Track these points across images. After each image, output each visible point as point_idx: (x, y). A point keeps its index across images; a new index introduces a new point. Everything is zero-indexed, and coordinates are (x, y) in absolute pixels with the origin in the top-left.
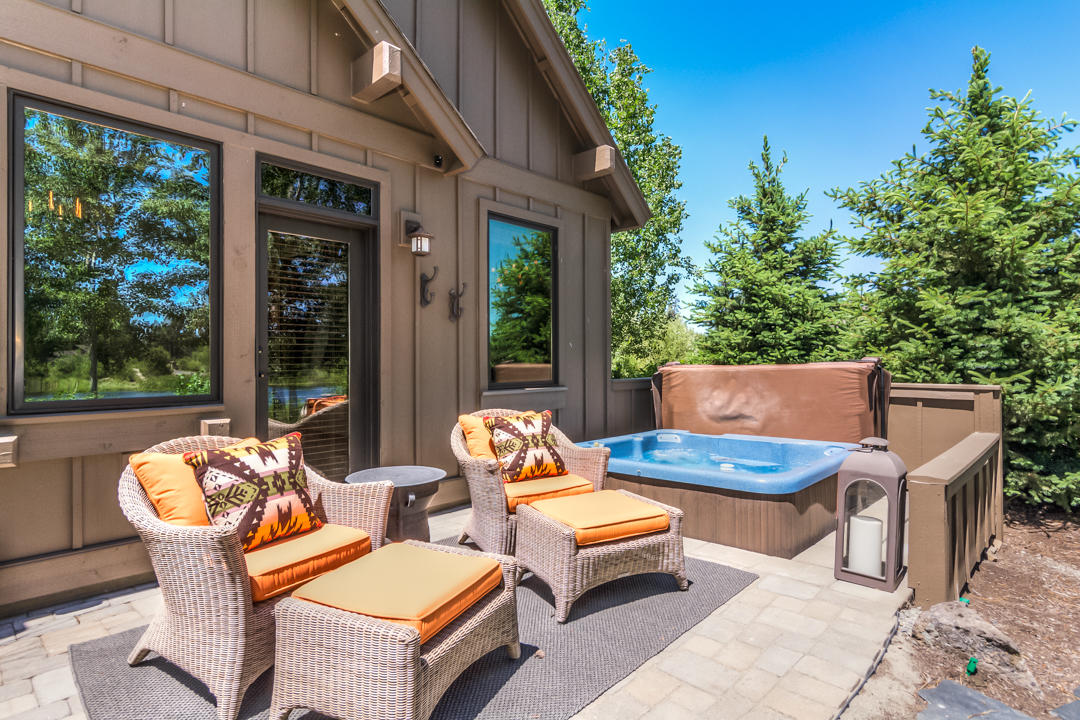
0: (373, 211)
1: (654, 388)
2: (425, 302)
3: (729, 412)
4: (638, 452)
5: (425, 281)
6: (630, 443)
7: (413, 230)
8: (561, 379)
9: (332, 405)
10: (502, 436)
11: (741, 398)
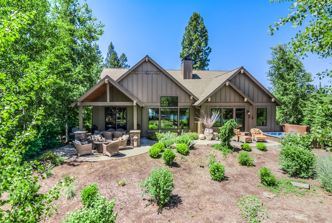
0: (244, 111)
1: (283, 127)
2: (249, 118)
3: (292, 131)
4: (277, 135)
5: (249, 116)
6: (276, 133)
7: (248, 112)
8: (267, 125)
9: (240, 126)
10: (254, 131)
11: (293, 129)
